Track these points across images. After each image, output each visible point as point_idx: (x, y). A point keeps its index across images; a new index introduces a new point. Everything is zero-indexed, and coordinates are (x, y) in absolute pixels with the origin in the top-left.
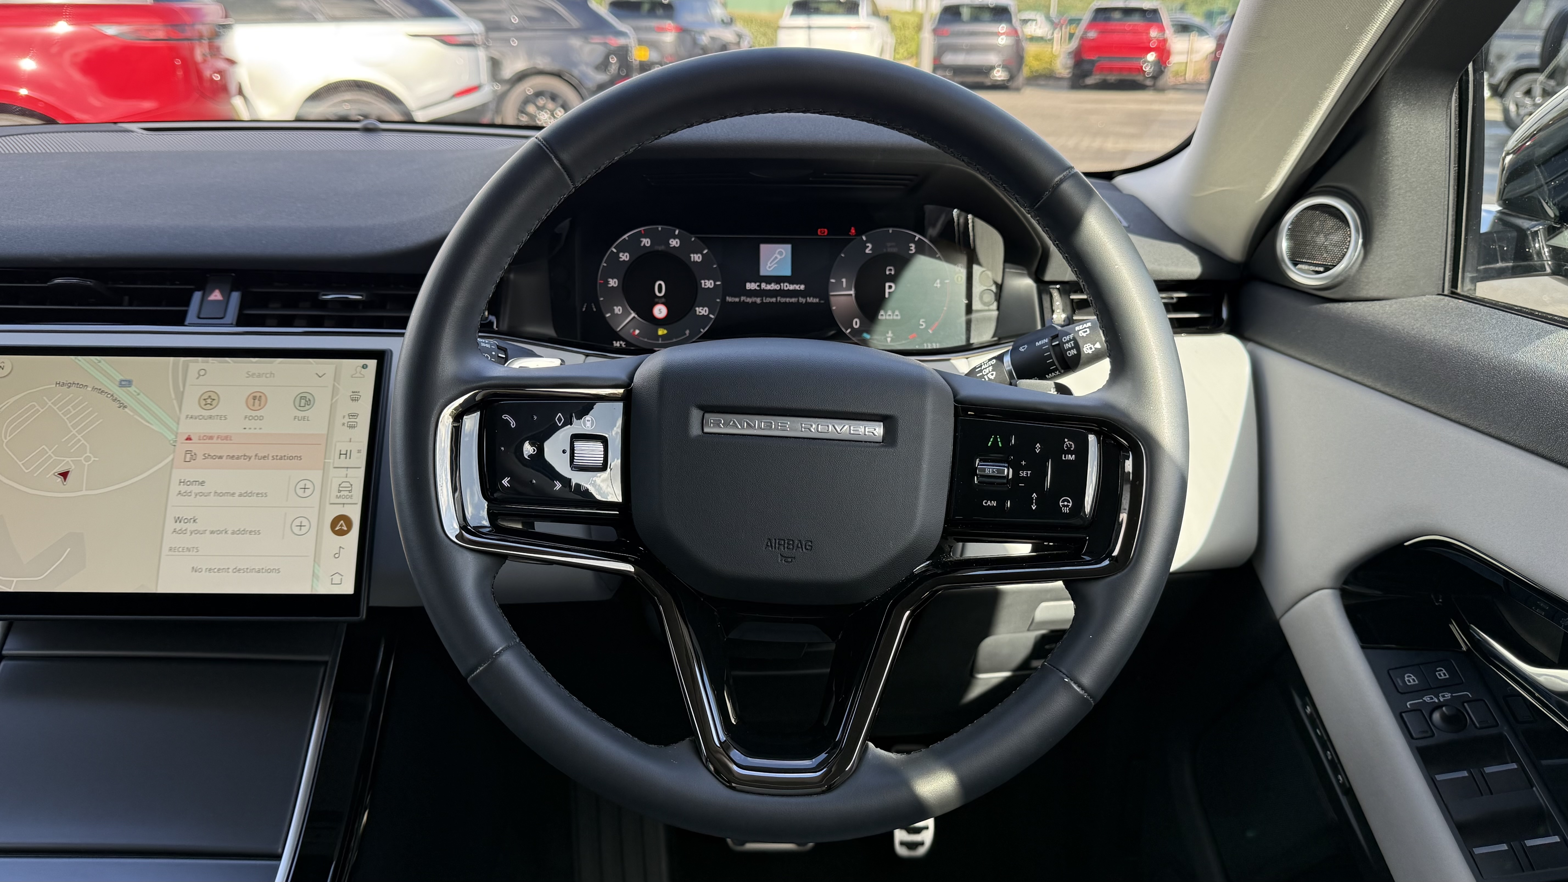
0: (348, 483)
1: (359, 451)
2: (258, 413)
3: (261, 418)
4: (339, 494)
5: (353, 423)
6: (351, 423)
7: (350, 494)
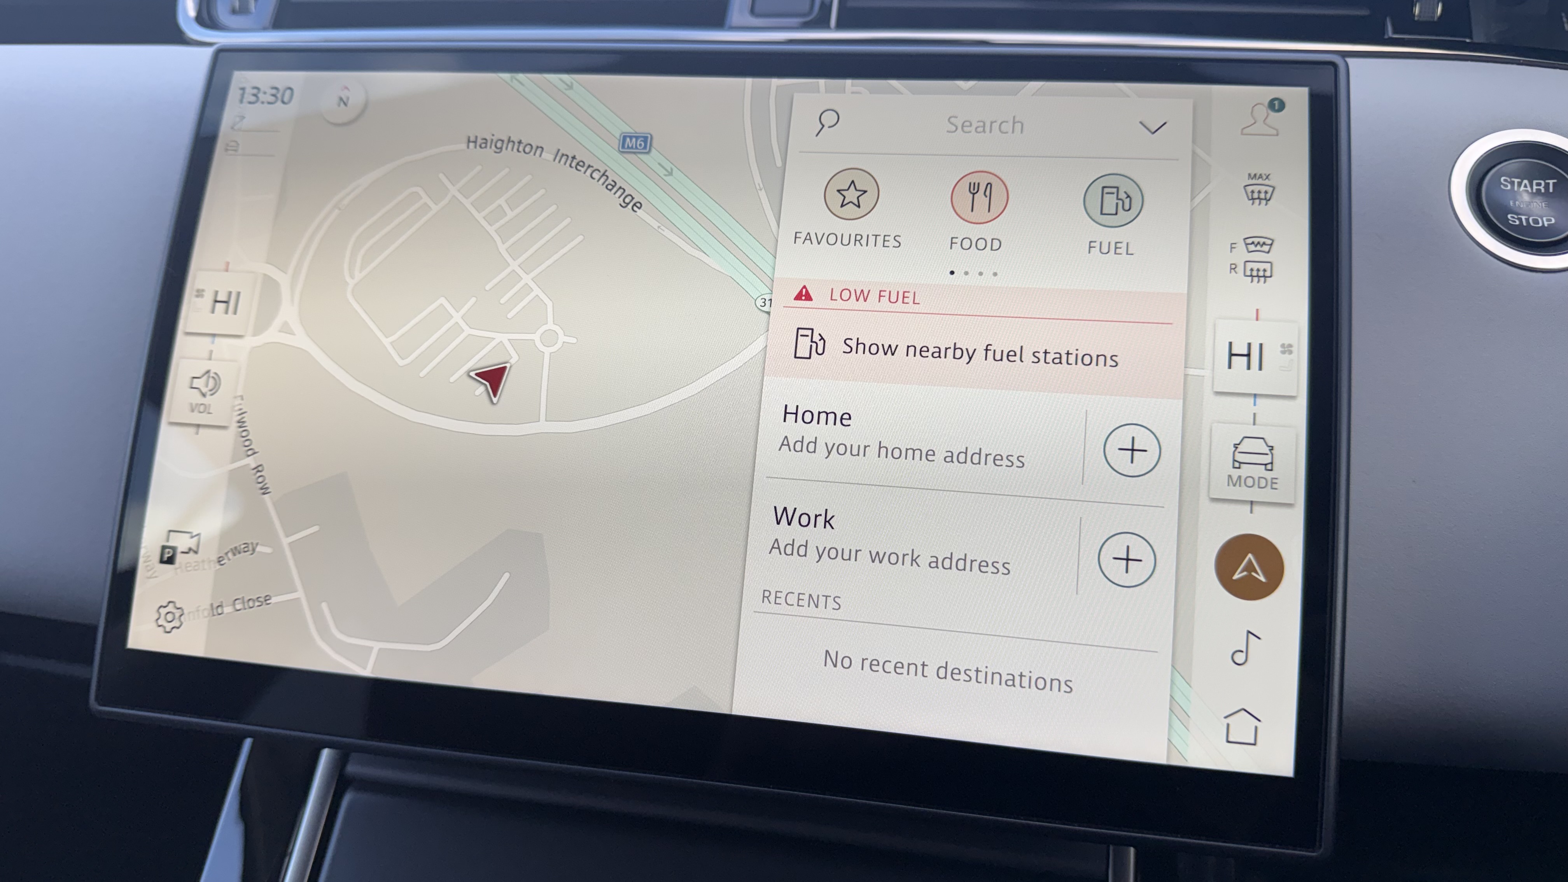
0: (1262, 440)
1: (1287, 349)
2: (988, 231)
3: (995, 244)
4: (1235, 473)
5: (1262, 266)
6: (1255, 266)
7: (1269, 475)
